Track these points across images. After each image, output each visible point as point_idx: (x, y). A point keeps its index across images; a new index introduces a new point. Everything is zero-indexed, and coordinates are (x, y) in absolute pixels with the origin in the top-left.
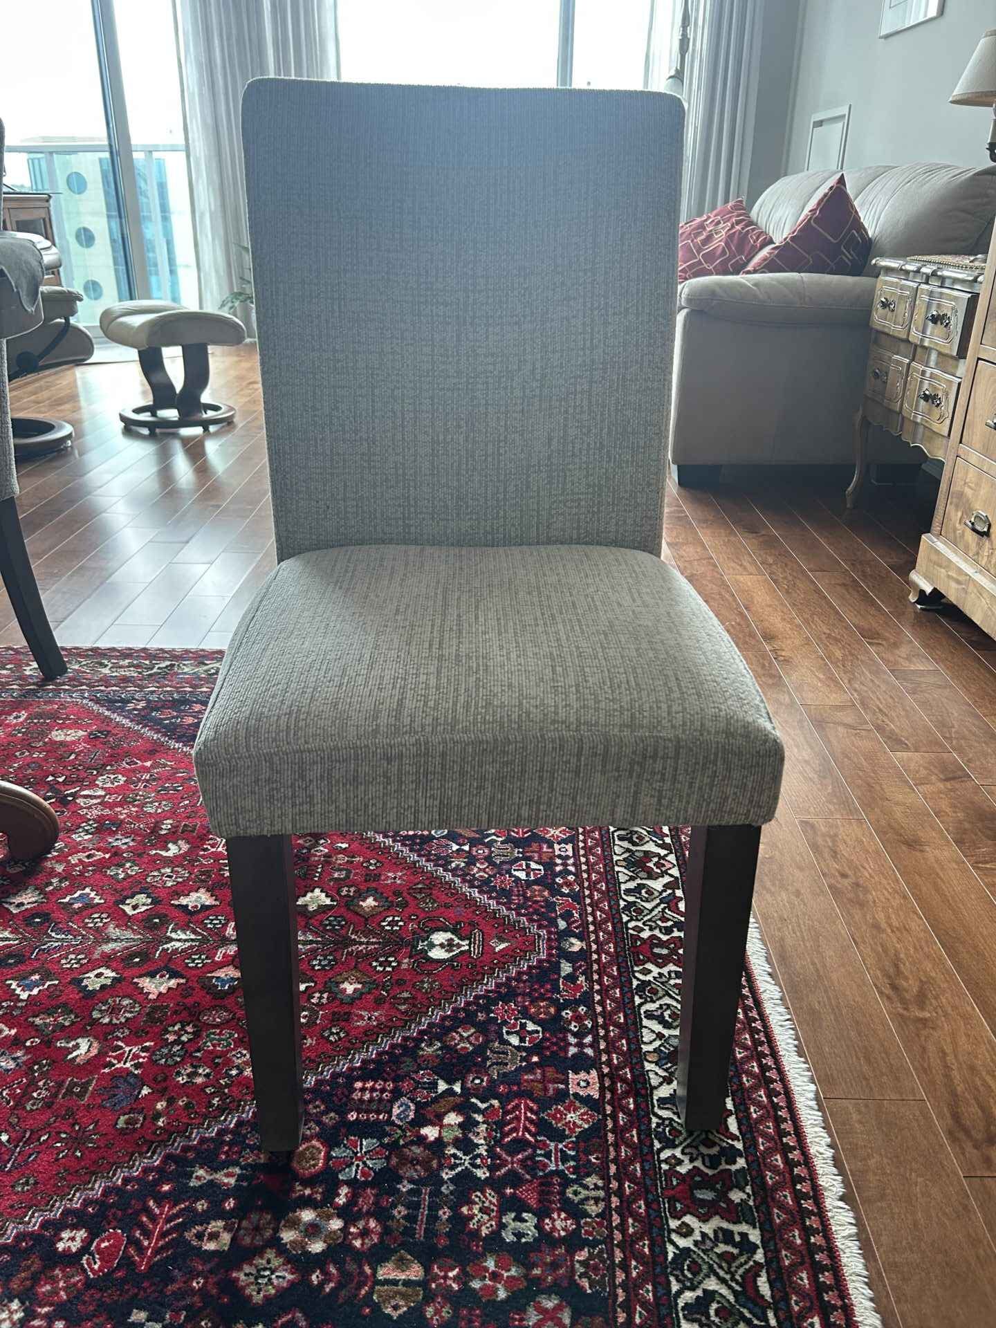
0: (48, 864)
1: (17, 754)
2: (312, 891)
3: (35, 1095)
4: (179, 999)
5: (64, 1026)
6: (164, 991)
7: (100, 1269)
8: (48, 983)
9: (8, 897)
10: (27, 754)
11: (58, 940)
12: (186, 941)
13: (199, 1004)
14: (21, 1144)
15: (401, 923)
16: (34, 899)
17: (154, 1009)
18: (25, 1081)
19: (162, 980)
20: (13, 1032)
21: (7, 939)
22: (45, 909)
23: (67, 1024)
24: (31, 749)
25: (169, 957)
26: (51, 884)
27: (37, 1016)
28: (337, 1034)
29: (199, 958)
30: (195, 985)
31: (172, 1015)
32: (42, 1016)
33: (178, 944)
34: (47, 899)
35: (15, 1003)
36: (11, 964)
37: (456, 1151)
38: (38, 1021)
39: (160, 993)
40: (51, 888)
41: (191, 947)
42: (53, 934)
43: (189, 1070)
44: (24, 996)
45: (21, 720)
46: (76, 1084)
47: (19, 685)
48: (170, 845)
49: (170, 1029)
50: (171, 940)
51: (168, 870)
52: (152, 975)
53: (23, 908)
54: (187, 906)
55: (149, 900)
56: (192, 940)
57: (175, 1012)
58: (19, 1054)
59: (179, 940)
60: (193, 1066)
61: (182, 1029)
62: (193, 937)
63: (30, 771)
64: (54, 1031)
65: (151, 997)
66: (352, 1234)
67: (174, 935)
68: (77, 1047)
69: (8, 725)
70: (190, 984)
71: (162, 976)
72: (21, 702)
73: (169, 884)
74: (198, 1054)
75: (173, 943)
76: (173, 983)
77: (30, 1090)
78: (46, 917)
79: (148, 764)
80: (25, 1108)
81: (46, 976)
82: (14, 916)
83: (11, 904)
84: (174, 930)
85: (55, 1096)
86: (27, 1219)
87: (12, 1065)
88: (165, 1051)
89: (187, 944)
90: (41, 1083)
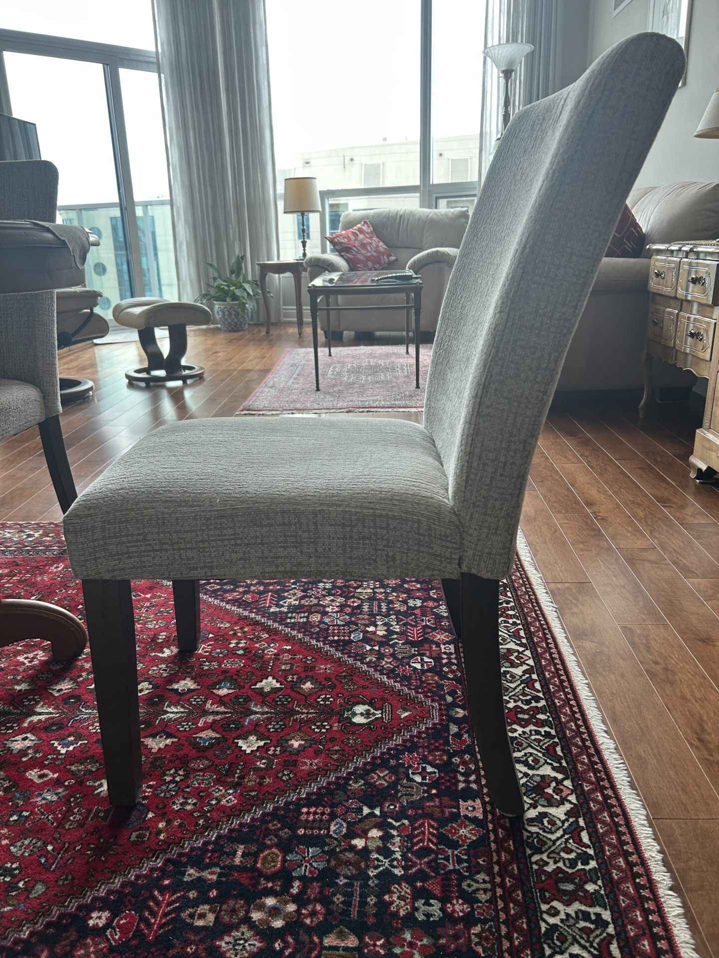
0: (79, 663)
1: (57, 591)
2: (267, 679)
3: (71, 818)
4: (174, 752)
5: (91, 771)
6: (163, 747)
7: (120, 939)
8: (80, 742)
9: (52, 685)
10: (64, 591)
11: (86, 714)
12: (177, 713)
13: (187, 755)
14: (62, 852)
15: (331, 699)
16: (69, 687)
17: (156, 759)
18: (64, 808)
19: (161, 739)
20: (56, 775)
21: (51, 713)
22: (77, 692)
23: (94, 769)
24: (67, 587)
25: (165, 724)
26: (81, 676)
27: (73, 765)
28: (288, 775)
29: (187, 724)
30: (185, 742)
31: (168, 763)
32: (76, 765)
33: (171, 715)
34: (79, 686)
35: (57, 756)
36: (54, 730)
37: (378, 856)
38: (73, 768)
39: (160, 749)
40: (81, 679)
41: (181, 717)
42: (83, 710)
43: (181, 801)
44: (63, 751)
45: (60, 569)
46: (101, 811)
47: (59, 547)
48: (165, 650)
49: (167, 772)
50: (167, 712)
51: (164, 666)
52: (154, 736)
53: (62, 693)
54: (178, 689)
55: (151, 686)
56: (182, 712)
57: (170, 761)
58: (60, 790)
59: (173, 713)
60: (184, 798)
61: (176, 772)
62: (182, 710)
63: (66, 602)
64: (84, 775)
65: (153, 751)
66: (304, 914)
67: (169, 709)
68: (101, 785)
69: (51, 573)
70: (181, 742)
71: (161, 737)
72: (60, 557)
73: (165, 675)
74: (188, 790)
75: (168, 715)
76: (168, 741)
77: (68, 815)
78: (78, 698)
79: (148, 596)
80: (64, 827)
81: (79, 737)
82: (56, 698)
83: (53, 690)
84: (169, 706)
85: (86, 818)
86: (66, 904)
87: (55, 798)
88: (164, 788)
89: (178, 715)
90: (76, 810)
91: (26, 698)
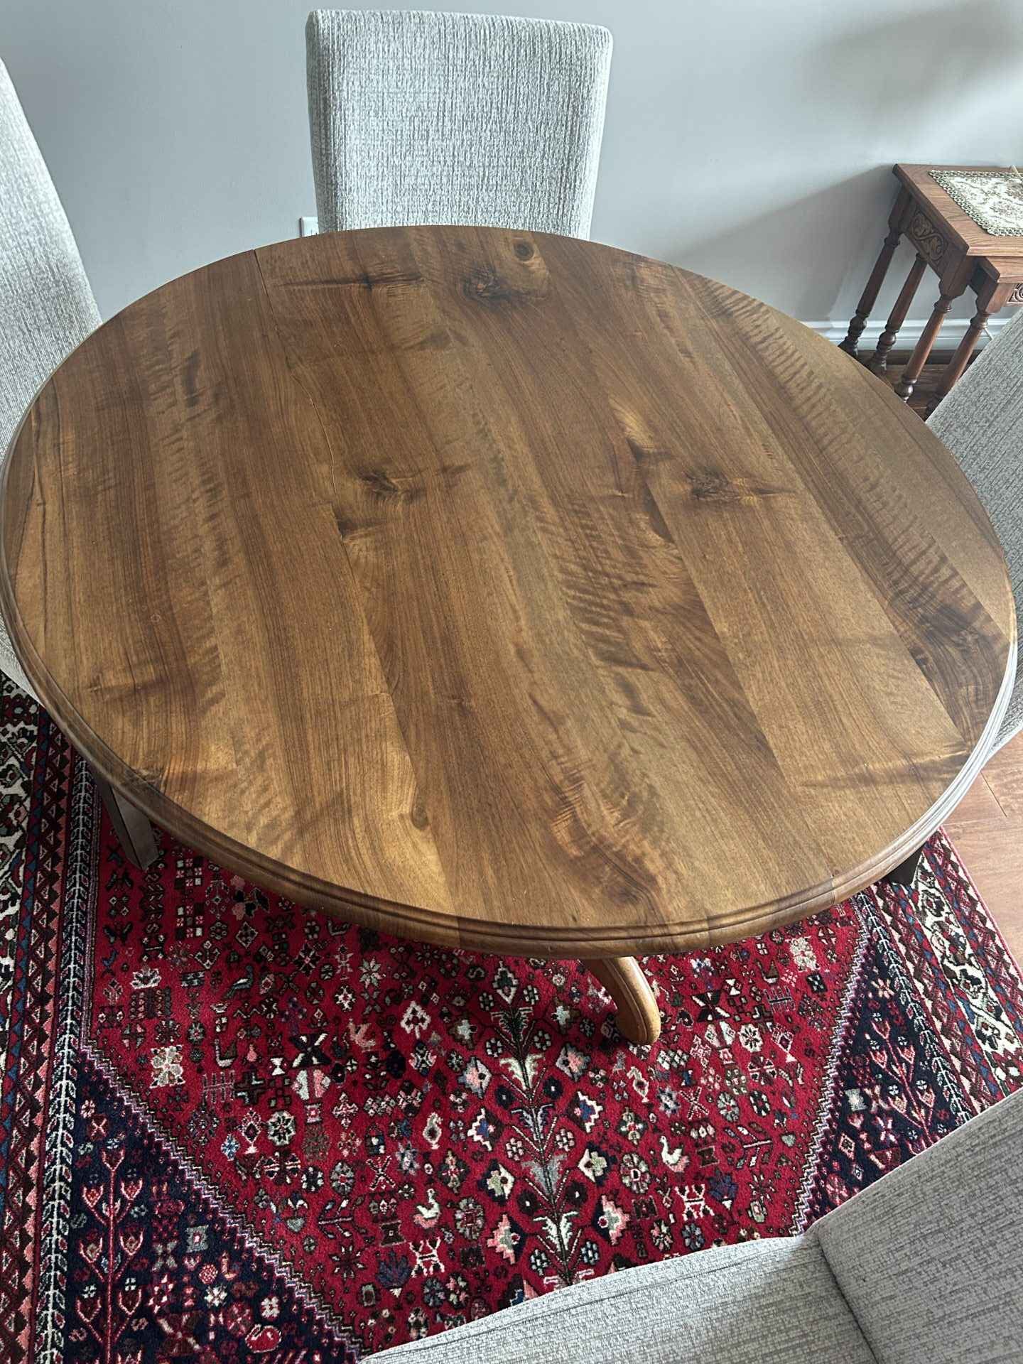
5: (448, 1184)
6: (498, 1250)
8: (487, 1143)
9: (572, 1047)
11: (535, 1122)
12: (560, 1237)
14: (341, 1220)
16: (575, 1069)
17: (477, 1252)
18: (394, 1186)
19: (510, 1241)
20: (435, 1147)
21: (526, 1079)
22: (567, 1087)
25: (537, 1232)
26: (597, 1072)
27: (453, 1156)
29: (542, 1262)
30: (511, 1275)
31: (474, 1272)
32: (454, 1160)
33: (554, 1232)
36: (500, 1099)
38: (449, 1159)
39: (494, 1248)
40: (592, 1076)
42: (540, 1112)
43: (421, 1320)
44: (471, 1132)
46: (395, 1230)
48: (678, 1151)
49: (460, 1279)
50: (557, 1222)
51: (644, 1169)
52: (514, 1229)
53: (563, 1068)
54: (603, 1214)
55: (600, 1174)
56: (561, 1243)
57: (477, 1273)
58: (416, 1166)
59: (559, 1231)
60: (426, 1321)
61: (462, 1289)
62: (566, 1241)
64: (442, 1178)
65: (490, 1241)
67: (563, 1222)
68: (429, 1207)
70: (511, 1270)
71: (514, 1238)
73: (626, 1181)
74: (438, 1318)
75: (554, 1227)
76: (509, 1252)
77: (386, 1195)
78: (558, 1093)
79: (790, 1059)
80: (370, 1203)
81: (494, 1137)
82: (553, 1066)
83: (566, 1054)
84: (569, 1219)
85: (385, 1219)
87: (406, 1166)
89: (556, 1242)
90: (393, 1201)
91: (544, 1033)
